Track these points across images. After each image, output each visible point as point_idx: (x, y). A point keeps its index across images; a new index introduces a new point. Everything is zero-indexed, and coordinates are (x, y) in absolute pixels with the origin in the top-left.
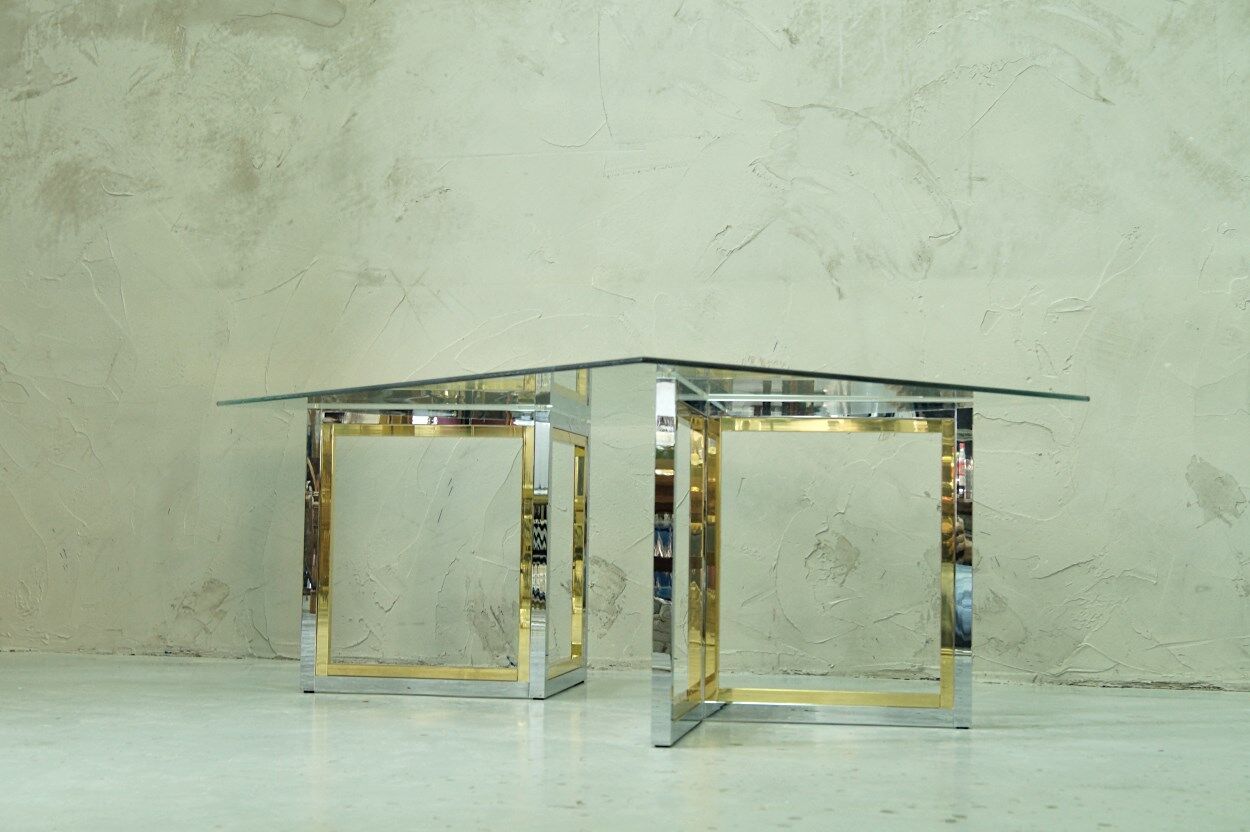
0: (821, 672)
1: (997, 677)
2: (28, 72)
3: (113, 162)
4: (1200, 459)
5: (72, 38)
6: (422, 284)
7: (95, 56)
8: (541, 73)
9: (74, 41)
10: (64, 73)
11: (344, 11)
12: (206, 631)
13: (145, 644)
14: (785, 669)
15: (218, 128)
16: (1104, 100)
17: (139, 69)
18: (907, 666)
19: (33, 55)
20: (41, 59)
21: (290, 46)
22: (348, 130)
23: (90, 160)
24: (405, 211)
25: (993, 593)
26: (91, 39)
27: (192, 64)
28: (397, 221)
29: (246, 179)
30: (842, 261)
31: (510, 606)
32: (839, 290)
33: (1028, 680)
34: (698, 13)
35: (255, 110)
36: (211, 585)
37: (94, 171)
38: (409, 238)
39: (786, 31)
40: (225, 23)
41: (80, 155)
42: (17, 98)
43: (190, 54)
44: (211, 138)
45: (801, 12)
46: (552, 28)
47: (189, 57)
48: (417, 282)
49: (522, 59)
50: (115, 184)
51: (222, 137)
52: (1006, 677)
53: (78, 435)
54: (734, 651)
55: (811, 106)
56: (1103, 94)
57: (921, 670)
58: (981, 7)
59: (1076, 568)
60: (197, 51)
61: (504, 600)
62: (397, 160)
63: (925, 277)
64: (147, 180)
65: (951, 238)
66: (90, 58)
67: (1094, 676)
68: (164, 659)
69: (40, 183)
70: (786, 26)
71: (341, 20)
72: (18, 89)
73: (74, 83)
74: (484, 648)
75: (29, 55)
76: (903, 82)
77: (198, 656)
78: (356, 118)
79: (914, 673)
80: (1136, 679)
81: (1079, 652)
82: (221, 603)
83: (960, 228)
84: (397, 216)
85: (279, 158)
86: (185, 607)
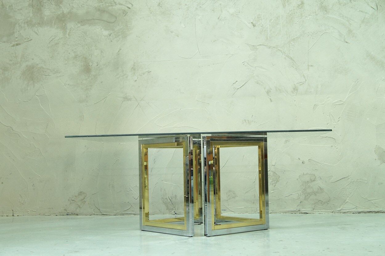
1: (322, 212)
2: (16, 38)
3: (45, 65)
4: (379, 146)
5: (30, 27)
7: (38, 33)
8: (178, 36)
9: (31, 28)
10: (28, 38)
11: (116, 18)
12: (80, 207)
13: (60, 212)
15: (78, 54)
16: (347, 42)
17: (52, 36)
18: (295, 209)
19: (18, 32)
20: (20, 34)
21: (100, 29)
22: (119, 54)
23: (37, 64)
24: (138, 78)
25: (320, 187)
26: (36, 27)
27: (69, 35)
28: (135, 81)
29: (87, 69)
30: (271, 90)
31: (174, 196)
32: (271, 99)
33: (331, 212)
34: (225, 18)
35: (89, 48)
36: (81, 193)
37: (38, 68)
38: (139, 87)
39: (252, 23)
40: (79, 22)
41: (34, 63)
42: (13, 46)
43: (68, 31)
44: (76, 57)
45: (256, 17)
46: (181, 22)
47: (68, 33)
48: (142, 99)
49: (172, 32)
50: (45, 71)
51: (79, 57)
52: (324, 212)
53: (37, 149)
54: (243, 207)
55: (260, 45)
56: (346, 40)
57: (299, 210)
58: (309, 15)
59: (343, 179)
60: (70, 31)
61: (173, 194)
62: (134, 63)
63: (296, 95)
64: (56, 70)
65: (303, 83)
66: (36, 33)
67: (350, 210)
68: (66, 216)
69: (21, 72)
70: (252, 21)
71: (115, 21)
72: (13, 43)
73: (31, 41)
74: (167, 209)
75: (17, 32)
76: (287, 38)
77: (77, 215)
78: (121, 50)
79: (297, 211)
80: (362, 211)
81: (345, 204)
82: (84, 198)
83: (306, 80)
84: (135, 80)
85: (97, 63)
86: (73, 200)
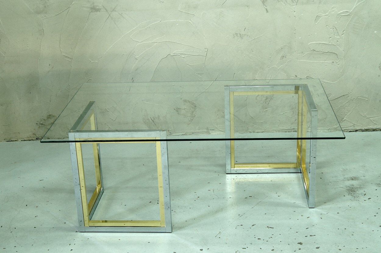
0: (261, 131)
6: (115, 11)
13: (29, 136)
14: (250, 131)
18: (289, 128)
31: (157, 117)
32: (267, 10)
33: (327, 130)
36: (50, 116)
48: (113, 10)
52: (320, 129)
57: (293, 129)
59: (343, 97)
61: (155, 115)
63: (296, 5)
67: (347, 128)
68: (36, 141)
77: (48, 139)
79: (291, 130)
80: (360, 129)
81: (343, 121)
82: (54, 122)
86: (41, 124)
